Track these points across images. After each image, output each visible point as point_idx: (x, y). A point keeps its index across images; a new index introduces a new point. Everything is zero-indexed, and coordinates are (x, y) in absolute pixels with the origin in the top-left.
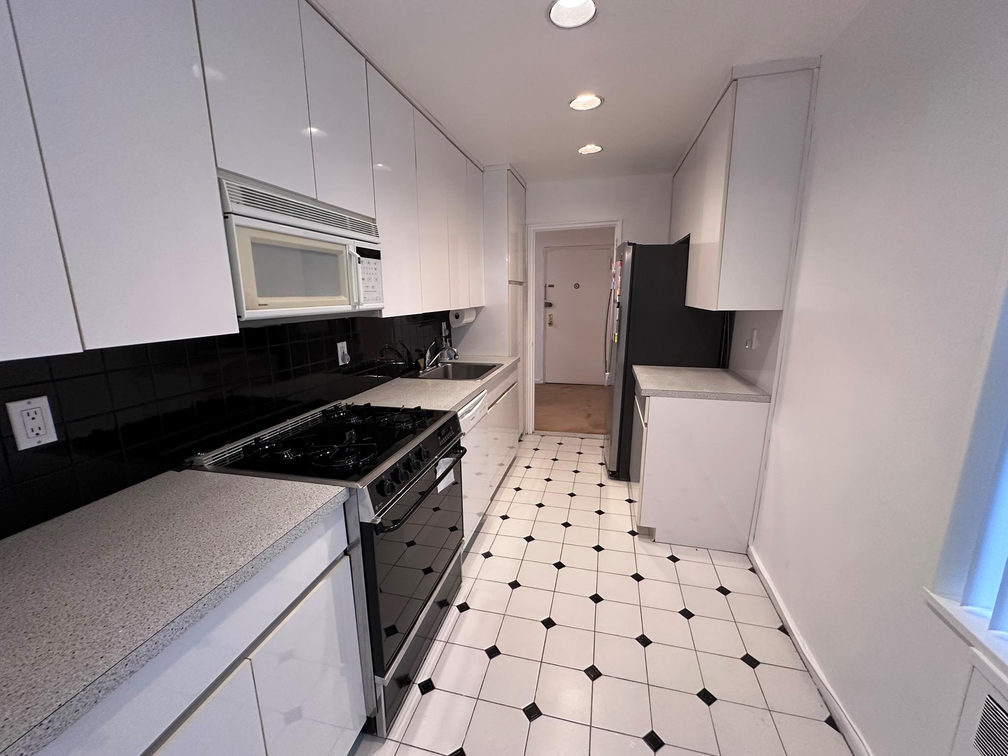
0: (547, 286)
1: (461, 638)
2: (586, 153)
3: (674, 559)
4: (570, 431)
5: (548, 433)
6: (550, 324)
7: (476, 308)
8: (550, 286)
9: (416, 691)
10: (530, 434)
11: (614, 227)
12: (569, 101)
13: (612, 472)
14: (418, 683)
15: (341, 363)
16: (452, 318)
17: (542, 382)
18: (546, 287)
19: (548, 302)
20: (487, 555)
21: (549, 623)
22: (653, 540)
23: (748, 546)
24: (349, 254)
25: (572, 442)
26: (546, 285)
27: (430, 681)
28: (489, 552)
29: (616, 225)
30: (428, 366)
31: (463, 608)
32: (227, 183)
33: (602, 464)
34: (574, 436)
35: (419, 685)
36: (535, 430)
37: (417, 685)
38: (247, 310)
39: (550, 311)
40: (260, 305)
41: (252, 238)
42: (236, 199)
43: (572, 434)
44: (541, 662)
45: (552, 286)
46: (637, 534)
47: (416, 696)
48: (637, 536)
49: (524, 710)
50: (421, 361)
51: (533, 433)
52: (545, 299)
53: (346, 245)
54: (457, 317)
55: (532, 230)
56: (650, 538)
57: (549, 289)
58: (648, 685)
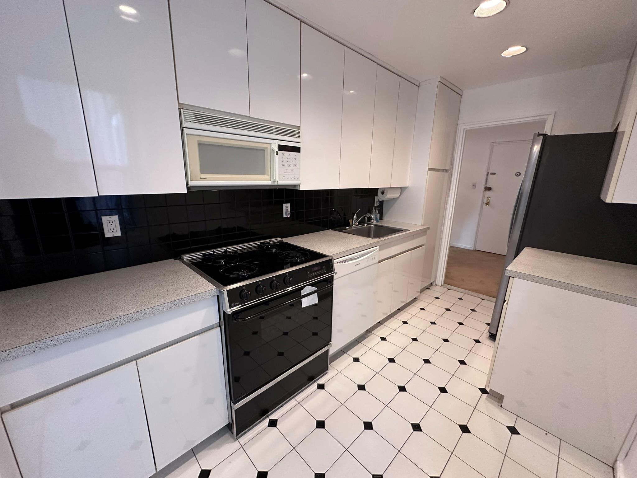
0: (490, 173)
1: (308, 405)
3: (513, 430)
4: (475, 291)
5: (455, 288)
6: (487, 204)
7: (401, 188)
8: (491, 174)
9: (266, 422)
10: (439, 286)
11: (546, 121)
12: (472, 10)
13: (491, 334)
14: (270, 418)
15: (285, 216)
16: (379, 193)
17: (472, 249)
18: (488, 174)
19: (488, 186)
20: (356, 360)
21: (368, 426)
22: (500, 405)
23: (616, 460)
24: (272, 149)
25: (472, 300)
26: (488, 173)
27: (276, 420)
28: (358, 358)
29: (547, 118)
30: (354, 225)
31: (321, 387)
32: (183, 111)
33: (488, 324)
34: (476, 295)
35: (270, 420)
36: (444, 283)
37: (269, 419)
38: (191, 181)
39: (488, 193)
40: (201, 178)
41: (198, 141)
42: (188, 120)
43: (476, 294)
44: (346, 450)
45: (494, 174)
46: (488, 393)
47: (265, 425)
48: (486, 395)
49: (316, 474)
50: (350, 221)
51: (442, 285)
52: (486, 184)
53: (270, 144)
54: (383, 193)
55: (462, 129)
56: (499, 403)
57: (490, 176)
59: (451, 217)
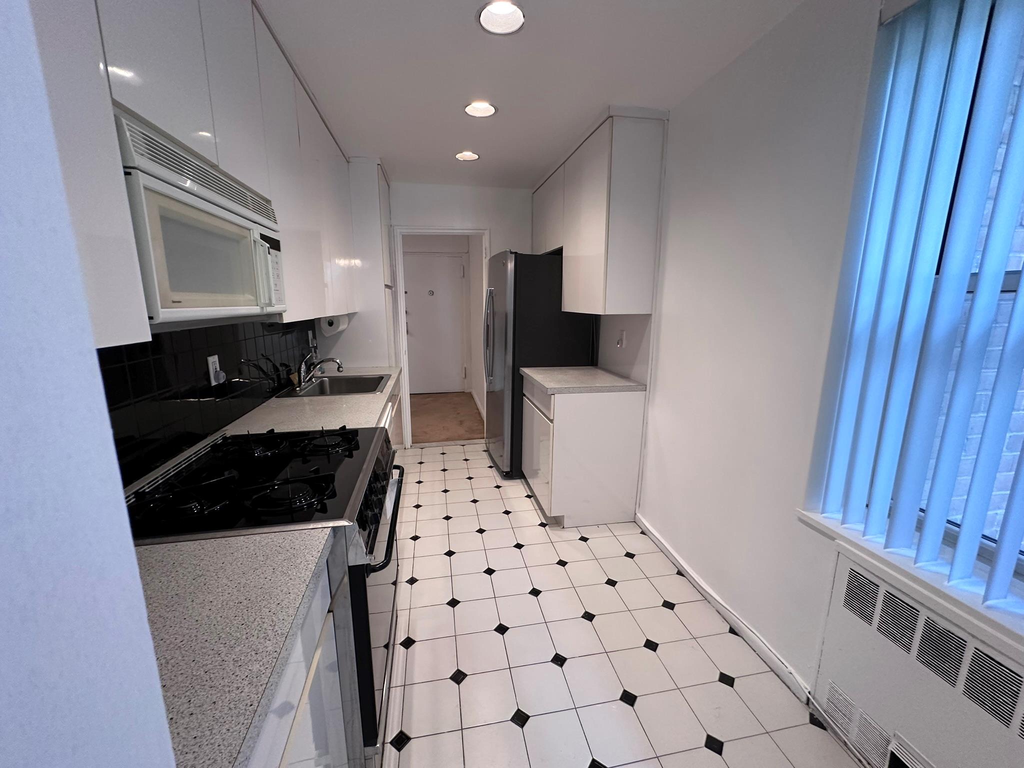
1: (418, 675)
2: (462, 160)
3: (584, 539)
4: (447, 440)
5: (427, 444)
7: (348, 315)
9: (390, 750)
10: (408, 449)
11: (482, 236)
12: (464, 106)
13: (506, 472)
14: (389, 741)
15: (214, 383)
16: (325, 325)
20: (412, 581)
21: (502, 629)
22: (562, 527)
23: (636, 514)
24: (254, 241)
25: (455, 450)
27: (401, 733)
28: (412, 577)
29: (484, 233)
30: (303, 382)
31: (408, 643)
32: (127, 125)
33: (491, 467)
34: (454, 444)
35: (391, 743)
36: (412, 443)
37: (389, 744)
38: (162, 308)
40: (174, 302)
41: (160, 207)
42: (141, 149)
43: (452, 443)
44: (510, 668)
46: (547, 525)
47: (393, 754)
48: (547, 526)
50: (294, 378)
51: (411, 446)
53: (250, 230)
54: (331, 324)
55: (399, 232)
56: (559, 526)
58: (606, 653)
59: (405, 351)
